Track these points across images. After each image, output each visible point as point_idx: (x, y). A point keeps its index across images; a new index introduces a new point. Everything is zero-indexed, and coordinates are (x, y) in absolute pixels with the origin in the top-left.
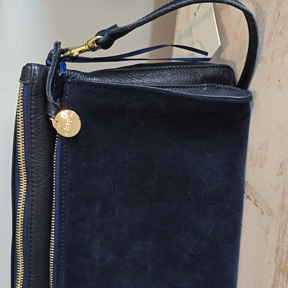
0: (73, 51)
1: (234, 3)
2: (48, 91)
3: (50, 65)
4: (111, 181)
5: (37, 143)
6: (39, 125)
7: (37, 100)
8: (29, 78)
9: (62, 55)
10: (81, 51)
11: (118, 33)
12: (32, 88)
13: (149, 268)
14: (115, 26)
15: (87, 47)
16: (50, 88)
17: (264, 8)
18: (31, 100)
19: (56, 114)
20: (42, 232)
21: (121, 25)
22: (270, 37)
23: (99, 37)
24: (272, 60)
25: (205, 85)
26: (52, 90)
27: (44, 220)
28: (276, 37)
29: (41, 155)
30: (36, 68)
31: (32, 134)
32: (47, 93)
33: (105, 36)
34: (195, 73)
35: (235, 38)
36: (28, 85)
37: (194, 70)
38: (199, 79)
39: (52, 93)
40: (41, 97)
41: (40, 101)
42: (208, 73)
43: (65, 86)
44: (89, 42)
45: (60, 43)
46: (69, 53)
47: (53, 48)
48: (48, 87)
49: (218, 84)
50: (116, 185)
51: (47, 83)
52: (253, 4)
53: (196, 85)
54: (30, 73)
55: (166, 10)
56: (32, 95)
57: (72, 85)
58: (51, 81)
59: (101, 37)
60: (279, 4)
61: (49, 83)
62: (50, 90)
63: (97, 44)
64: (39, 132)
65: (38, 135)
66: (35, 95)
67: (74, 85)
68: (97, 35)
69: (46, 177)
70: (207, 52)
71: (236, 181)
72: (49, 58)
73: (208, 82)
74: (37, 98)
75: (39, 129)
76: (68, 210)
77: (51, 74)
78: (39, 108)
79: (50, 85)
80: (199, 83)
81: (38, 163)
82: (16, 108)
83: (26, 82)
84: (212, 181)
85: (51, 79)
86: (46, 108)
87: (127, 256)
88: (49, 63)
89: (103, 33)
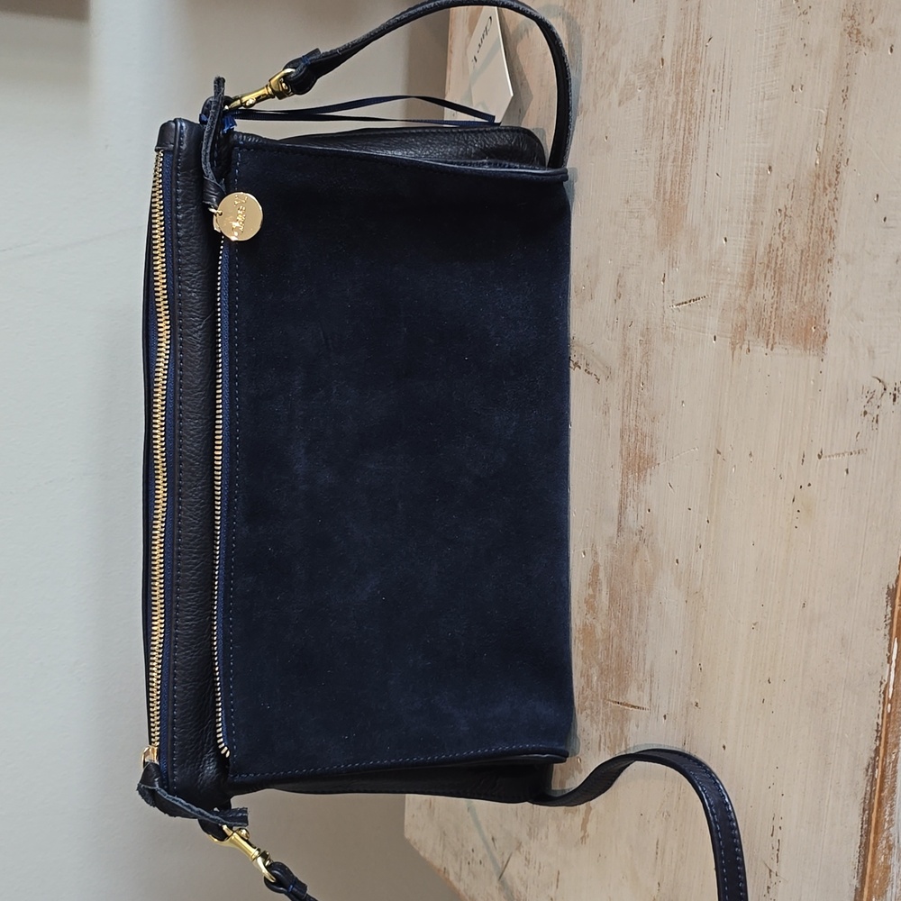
0: (244, 99)
1: (515, 5)
2: (205, 161)
3: (206, 123)
4: (321, 333)
5: (188, 255)
6: (191, 224)
7: (186, 180)
8: (172, 141)
9: (227, 107)
10: (259, 97)
11: (320, 62)
12: (178, 157)
13: (400, 505)
14: (317, 51)
15: (270, 90)
16: (208, 157)
17: (578, 20)
18: (177, 178)
19: (219, 202)
20: (200, 418)
21: (325, 48)
22: (590, 67)
23: (289, 70)
24: (595, 105)
25: (485, 161)
26: (211, 161)
27: (204, 396)
28: (598, 66)
29: (194, 277)
30: (184, 125)
31: (179, 238)
32: (203, 166)
33: (299, 68)
34: (466, 142)
35: (542, 86)
36: (171, 152)
37: (464, 137)
38: (473, 151)
39: (212, 166)
40: (193, 174)
41: (191, 181)
42: (490, 141)
43: (234, 152)
44: (272, 82)
45: (224, 81)
46: (238, 102)
47: (213, 95)
48: (205, 156)
49: (511, 161)
50: (330, 341)
51: (204, 148)
52: (563, 19)
53: (469, 161)
54: (174, 133)
55: (401, 20)
56: (178, 171)
57: (244, 150)
58: (210, 144)
59: (293, 70)
60: (598, 8)
61: (207, 148)
62: (208, 160)
63: (286, 85)
64: (191, 236)
65: (188, 240)
66: (182, 170)
67: (249, 150)
68: (286, 68)
69: (204, 319)
70: (493, 114)
71: (552, 334)
72: (205, 112)
73: (491, 157)
74: (186, 175)
75: (191, 230)
76: (245, 376)
77: (210, 132)
78: (189, 194)
79: (208, 151)
80: (474, 159)
81: (190, 292)
82: (151, 189)
83: (166, 148)
84: (506, 335)
85: (211, 141)
86: (203, 192)
87: (358, 480)
88: (204, 118)
89: (295, 65)
